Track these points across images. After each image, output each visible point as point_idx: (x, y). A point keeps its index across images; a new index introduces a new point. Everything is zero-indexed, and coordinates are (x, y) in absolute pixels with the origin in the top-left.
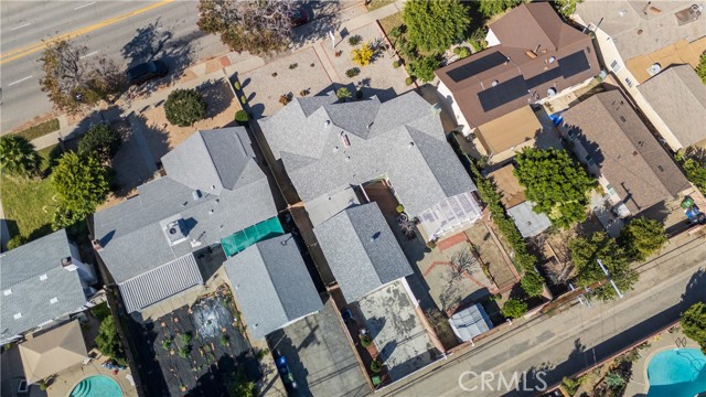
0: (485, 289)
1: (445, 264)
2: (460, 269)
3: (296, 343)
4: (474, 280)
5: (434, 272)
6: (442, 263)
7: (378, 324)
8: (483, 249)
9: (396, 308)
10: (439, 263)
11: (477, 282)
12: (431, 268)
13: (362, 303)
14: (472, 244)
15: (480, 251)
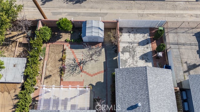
0: (71, 48)
1: (85, 72)
2: (79, 65)
4: (75, 56)
5: (96, 71)
6: (88, 74)
8: (56, 71)
10: (90, 75)
11: (73, 53)
12: (96, 74)
14: (61, 76)
15: (59, 70)
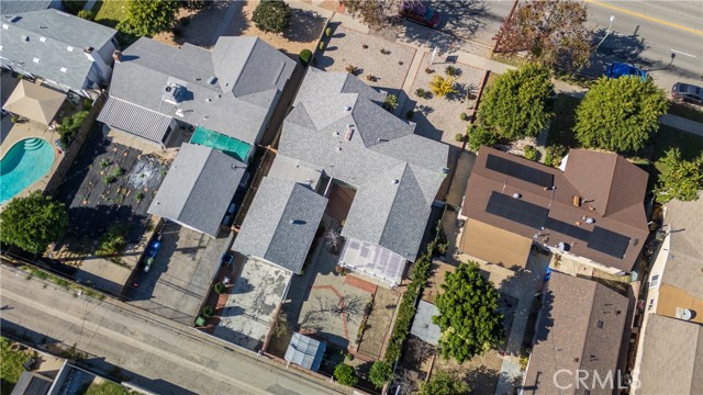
0: (347, 342)
1: (338, 295)
2: (344, 309)
3: (180, 245)
4: (346, 327)
5: (323, 292)
6: (336, 291)
7: (246, 287)
8: (378, 312)
9: (269, 289)
10: (333, 289)
11: (346, 331)
12: (324, 287)
13: (250, 262)
14: (373, 301)
15: (373, 312)
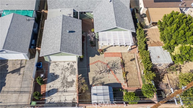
0: (120, 84)
1: (105, 63)
2: (110, 69)
3: (10, 69)
4: (116, 77)
7: (55, 77)
8: (128, 64)
9: (67, 73)
10: (101, 62)
11: (117, 79)
13: (52, 64)
14: (123, 60)
15: (126, 65)
